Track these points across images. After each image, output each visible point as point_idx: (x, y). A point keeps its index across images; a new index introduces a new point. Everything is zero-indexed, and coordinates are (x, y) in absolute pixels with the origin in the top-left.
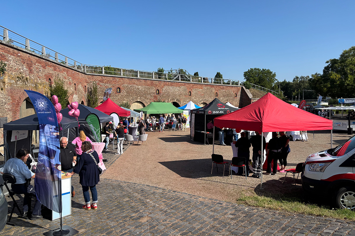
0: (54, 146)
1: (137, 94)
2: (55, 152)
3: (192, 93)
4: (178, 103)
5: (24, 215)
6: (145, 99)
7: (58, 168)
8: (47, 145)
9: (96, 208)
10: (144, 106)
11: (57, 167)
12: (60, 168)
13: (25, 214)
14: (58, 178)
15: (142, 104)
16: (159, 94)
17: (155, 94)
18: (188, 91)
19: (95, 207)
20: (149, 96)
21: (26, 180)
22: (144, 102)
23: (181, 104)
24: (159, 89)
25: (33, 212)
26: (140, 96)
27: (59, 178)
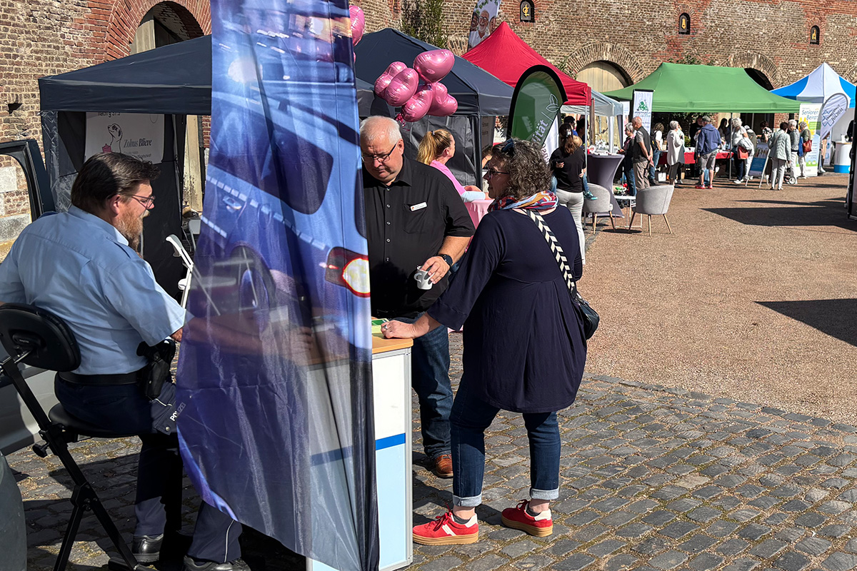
0: (319, 121)
1: (599, 33)
2: (322, 162)
3: (823, 32)
4: (765, 72)
5: (143, 558)
6: (634, 51)
7: (346, 276)
8: (267, 107)
9: (547, 531)
10: (627, 81)
11: (341, 267)
12: (359, 276)
13: (150, 551)
14: (353, 349)
15: (618, 74)
16: (688, 33)
17: (674, 32)
18: (807, 22)
19: (544, 523)
20: (647, 42)
21: (144, 350)
22: (627, 66)
23: (778, 78)
24: (690, 10)
25: (196, 543)
26: (613, 40)
27: (360, 344)
